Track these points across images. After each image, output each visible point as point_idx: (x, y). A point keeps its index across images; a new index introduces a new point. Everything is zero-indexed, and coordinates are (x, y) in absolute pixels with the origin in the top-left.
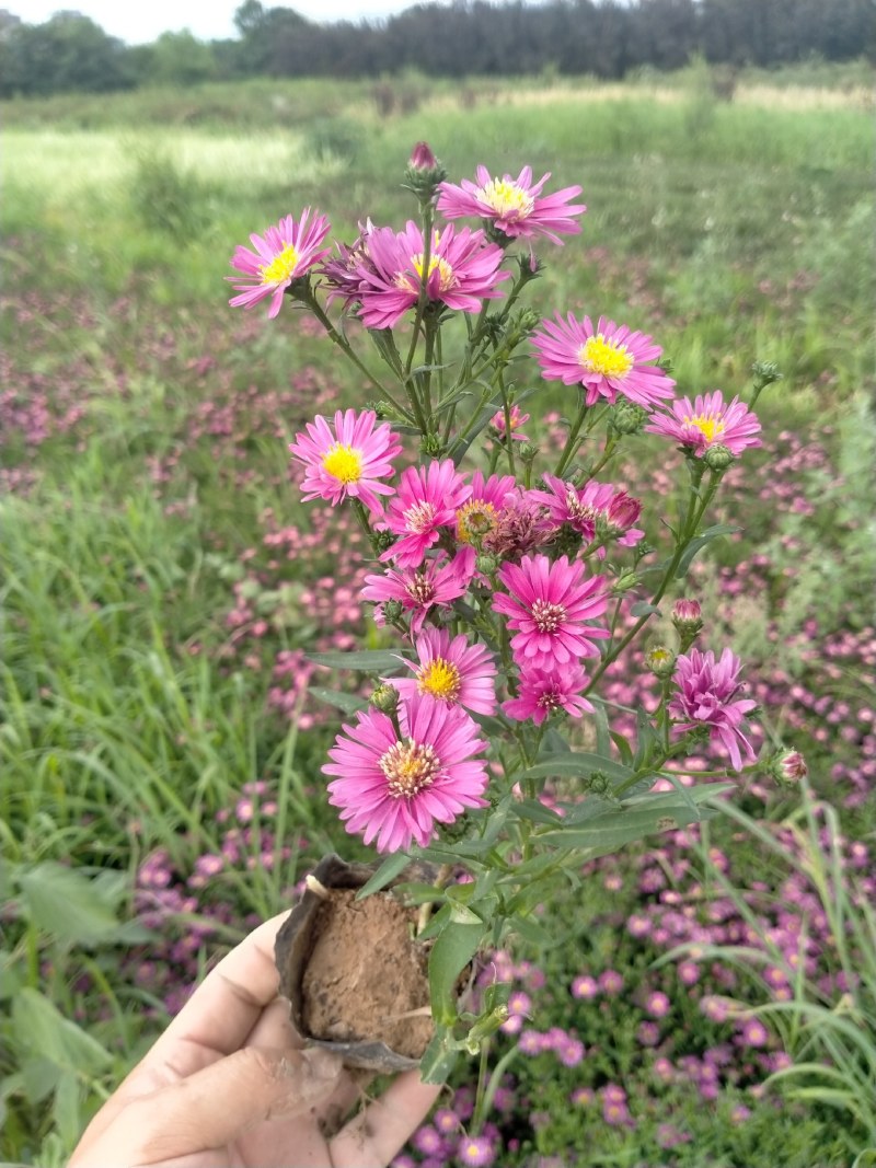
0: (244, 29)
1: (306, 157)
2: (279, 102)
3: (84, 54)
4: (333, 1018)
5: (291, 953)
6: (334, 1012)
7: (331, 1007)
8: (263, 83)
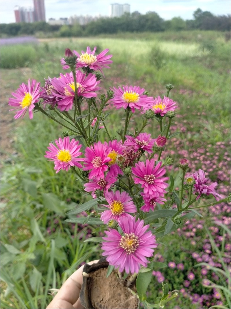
0: (196, 17)
1: (199, 50)
2: (199, 36)
3: (153, 22)
5: (85, 298)
8: (198, 31)
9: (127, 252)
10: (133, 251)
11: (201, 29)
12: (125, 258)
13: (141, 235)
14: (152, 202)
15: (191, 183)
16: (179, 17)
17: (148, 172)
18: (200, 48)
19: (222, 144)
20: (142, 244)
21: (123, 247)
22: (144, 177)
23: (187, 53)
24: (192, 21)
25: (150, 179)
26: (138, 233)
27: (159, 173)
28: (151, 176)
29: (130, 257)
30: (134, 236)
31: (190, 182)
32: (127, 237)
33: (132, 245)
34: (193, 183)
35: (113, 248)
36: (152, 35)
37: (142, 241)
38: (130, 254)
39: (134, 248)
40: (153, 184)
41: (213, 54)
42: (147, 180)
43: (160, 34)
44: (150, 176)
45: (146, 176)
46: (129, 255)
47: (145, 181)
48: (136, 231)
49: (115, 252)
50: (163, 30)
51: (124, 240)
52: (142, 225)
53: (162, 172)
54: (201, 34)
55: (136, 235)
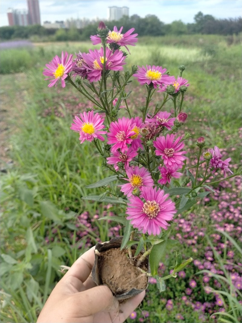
0: (197, 21)
1: (201, 55)
2: (201, 40)
3: (153, 26)
4: (116, 287)
5: (96, 275)
6: (116, 286)
7: (114, 285)
8: (199, 35)
9: (149, 217)
10: (154, 216)
11: (203, 34)
12: (147, 222)
13: (161, 203)
14: (169, 176)
15: (209, 157)
16: (180, 21)
17: (168, 145)
18: (201, 53)
19: (224, 151)
20: (162, 210)
21: (146, 212)
22: (164, 150)
23: (188, 57)
24: (193, 24)
25: (169, 152)
26: (159, 201)
27: (178, 147)
28: (171, 149)
29: (152, 221)
30: (155, 203)
31: (207, 157)
32: (149, 204)
33: (153, 210)
34: (210, 158)
35: (137, 213)
36: (152, 39)
37: (162, 207)
38: (152, 218)
39: (156, 213)
40: (172, 157)
41: (215, 59)
42: (167, 153)
43: (160, 39)
44: (169, 150)
45: (166, 149)
46: (150, 219)
47: (165, 154)
48: (157, 199)
49: (139, 216)
50: (163, 34)
51: (147, 207)
52: (162, 194)
53: (180, 146)
54: (202, 38)
55: (157, 202)
